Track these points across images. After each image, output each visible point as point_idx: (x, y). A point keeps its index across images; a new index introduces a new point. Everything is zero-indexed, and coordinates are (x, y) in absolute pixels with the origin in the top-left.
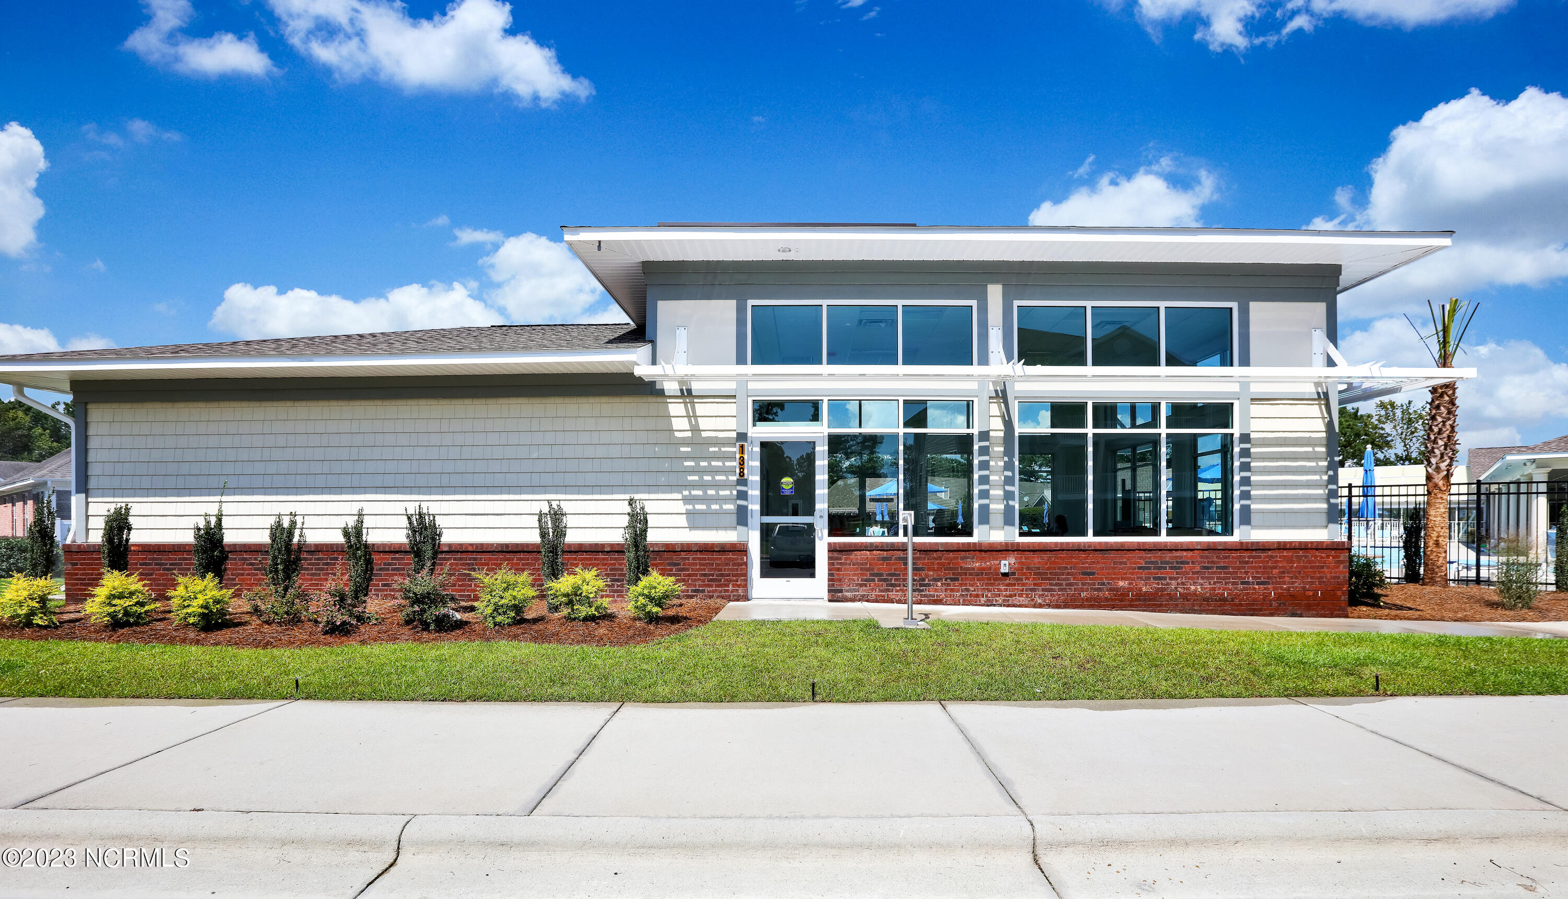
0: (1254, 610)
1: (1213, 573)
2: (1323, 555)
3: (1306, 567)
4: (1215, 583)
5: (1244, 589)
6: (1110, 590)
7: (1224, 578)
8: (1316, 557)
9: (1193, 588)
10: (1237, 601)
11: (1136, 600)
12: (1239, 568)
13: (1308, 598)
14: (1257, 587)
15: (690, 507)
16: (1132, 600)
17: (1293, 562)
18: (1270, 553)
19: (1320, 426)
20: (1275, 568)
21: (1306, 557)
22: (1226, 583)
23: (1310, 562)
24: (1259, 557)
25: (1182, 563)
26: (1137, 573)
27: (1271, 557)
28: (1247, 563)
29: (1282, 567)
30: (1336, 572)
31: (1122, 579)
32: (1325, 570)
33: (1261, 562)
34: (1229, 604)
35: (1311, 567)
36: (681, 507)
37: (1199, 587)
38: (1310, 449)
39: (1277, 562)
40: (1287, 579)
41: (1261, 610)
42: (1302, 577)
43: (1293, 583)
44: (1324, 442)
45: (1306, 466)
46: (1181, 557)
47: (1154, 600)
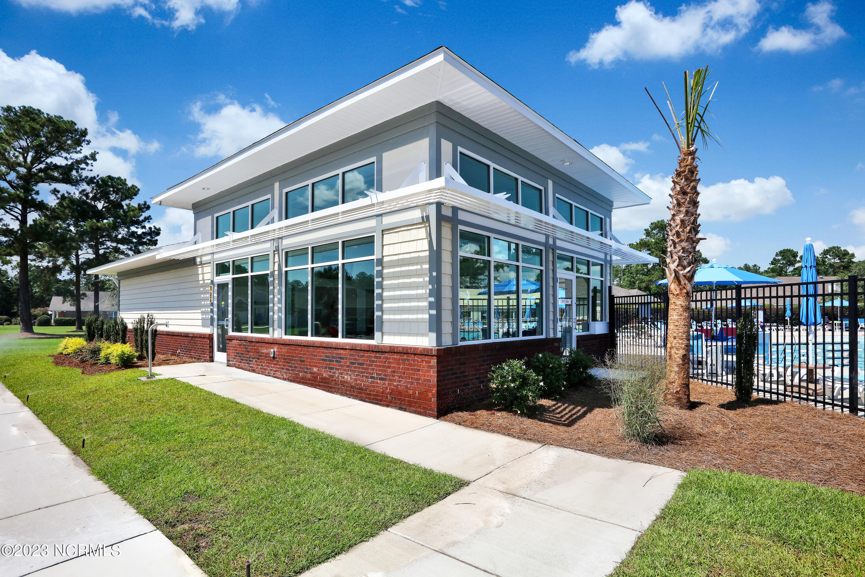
0: (378, 400)
1: (355, 367)
2: (419, 360)
3: (408, 369)
4: (357, 375)
5: (373, 382)
6: (311, 373)
7: (362, 372)
8: (414, 361)
9: (346, 377)
10: (368, 392)
11: (322, 382)
12: (369, 365)
13: (409, 396)
14: (379, 381)
15: (204, 316)
16: (319, 382)
17: (399, 364)
18: (386, 355)
19: (425, 245)
20: (389, 367)
21: (408, 360)
22: (363, 376)
23: (410, 365)
24: (380, 358)
25: (341, 358)
26: (321, 363)
27: (386, 358)
28: (373, 361)
29: (394, 367)
30: (428, 376)
31: (316, 366)
32: (421, 373)
33: (381, 362)
34: (364, 393)
35: (412, 369)
36: (200, 316)
37: (349, 377)
38: (419, 267)
39: (390, 363)
40: (396, 378)
41: (381, 400)
42: (406, 377)
43: (400, 381)
44: (428, 260)
45: (416, 282)
46: (340, 354)
47: (328, 383)
